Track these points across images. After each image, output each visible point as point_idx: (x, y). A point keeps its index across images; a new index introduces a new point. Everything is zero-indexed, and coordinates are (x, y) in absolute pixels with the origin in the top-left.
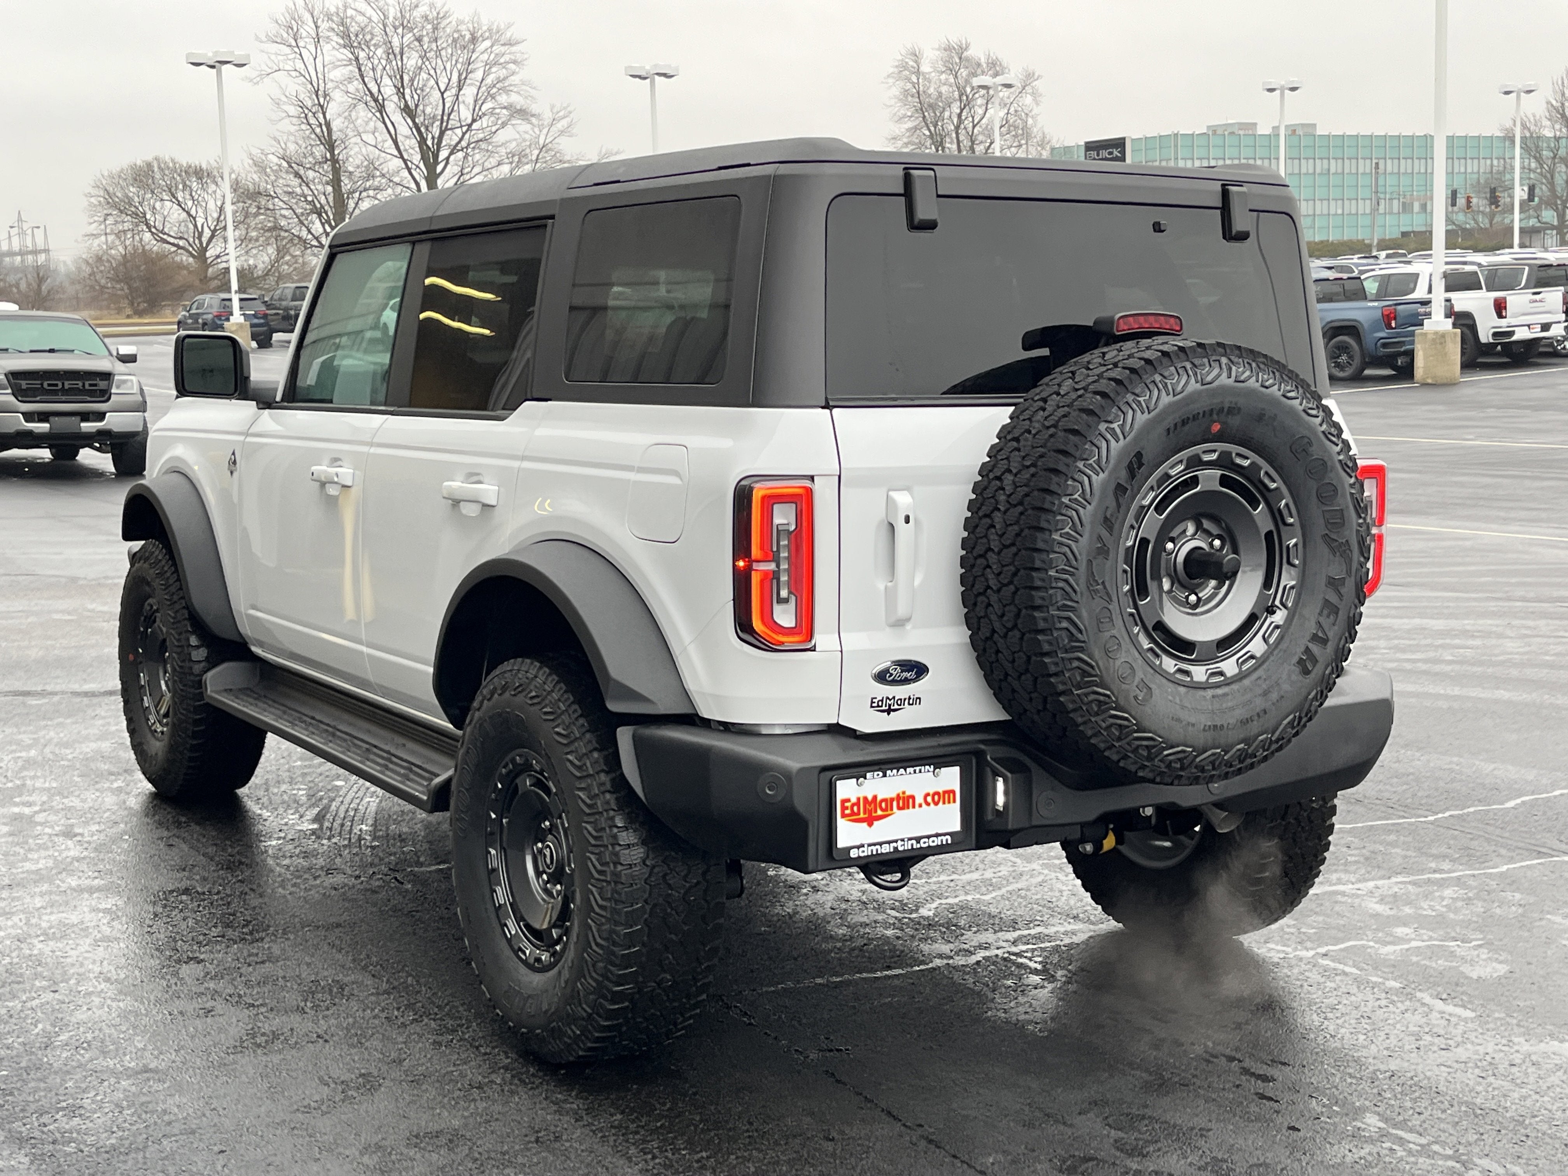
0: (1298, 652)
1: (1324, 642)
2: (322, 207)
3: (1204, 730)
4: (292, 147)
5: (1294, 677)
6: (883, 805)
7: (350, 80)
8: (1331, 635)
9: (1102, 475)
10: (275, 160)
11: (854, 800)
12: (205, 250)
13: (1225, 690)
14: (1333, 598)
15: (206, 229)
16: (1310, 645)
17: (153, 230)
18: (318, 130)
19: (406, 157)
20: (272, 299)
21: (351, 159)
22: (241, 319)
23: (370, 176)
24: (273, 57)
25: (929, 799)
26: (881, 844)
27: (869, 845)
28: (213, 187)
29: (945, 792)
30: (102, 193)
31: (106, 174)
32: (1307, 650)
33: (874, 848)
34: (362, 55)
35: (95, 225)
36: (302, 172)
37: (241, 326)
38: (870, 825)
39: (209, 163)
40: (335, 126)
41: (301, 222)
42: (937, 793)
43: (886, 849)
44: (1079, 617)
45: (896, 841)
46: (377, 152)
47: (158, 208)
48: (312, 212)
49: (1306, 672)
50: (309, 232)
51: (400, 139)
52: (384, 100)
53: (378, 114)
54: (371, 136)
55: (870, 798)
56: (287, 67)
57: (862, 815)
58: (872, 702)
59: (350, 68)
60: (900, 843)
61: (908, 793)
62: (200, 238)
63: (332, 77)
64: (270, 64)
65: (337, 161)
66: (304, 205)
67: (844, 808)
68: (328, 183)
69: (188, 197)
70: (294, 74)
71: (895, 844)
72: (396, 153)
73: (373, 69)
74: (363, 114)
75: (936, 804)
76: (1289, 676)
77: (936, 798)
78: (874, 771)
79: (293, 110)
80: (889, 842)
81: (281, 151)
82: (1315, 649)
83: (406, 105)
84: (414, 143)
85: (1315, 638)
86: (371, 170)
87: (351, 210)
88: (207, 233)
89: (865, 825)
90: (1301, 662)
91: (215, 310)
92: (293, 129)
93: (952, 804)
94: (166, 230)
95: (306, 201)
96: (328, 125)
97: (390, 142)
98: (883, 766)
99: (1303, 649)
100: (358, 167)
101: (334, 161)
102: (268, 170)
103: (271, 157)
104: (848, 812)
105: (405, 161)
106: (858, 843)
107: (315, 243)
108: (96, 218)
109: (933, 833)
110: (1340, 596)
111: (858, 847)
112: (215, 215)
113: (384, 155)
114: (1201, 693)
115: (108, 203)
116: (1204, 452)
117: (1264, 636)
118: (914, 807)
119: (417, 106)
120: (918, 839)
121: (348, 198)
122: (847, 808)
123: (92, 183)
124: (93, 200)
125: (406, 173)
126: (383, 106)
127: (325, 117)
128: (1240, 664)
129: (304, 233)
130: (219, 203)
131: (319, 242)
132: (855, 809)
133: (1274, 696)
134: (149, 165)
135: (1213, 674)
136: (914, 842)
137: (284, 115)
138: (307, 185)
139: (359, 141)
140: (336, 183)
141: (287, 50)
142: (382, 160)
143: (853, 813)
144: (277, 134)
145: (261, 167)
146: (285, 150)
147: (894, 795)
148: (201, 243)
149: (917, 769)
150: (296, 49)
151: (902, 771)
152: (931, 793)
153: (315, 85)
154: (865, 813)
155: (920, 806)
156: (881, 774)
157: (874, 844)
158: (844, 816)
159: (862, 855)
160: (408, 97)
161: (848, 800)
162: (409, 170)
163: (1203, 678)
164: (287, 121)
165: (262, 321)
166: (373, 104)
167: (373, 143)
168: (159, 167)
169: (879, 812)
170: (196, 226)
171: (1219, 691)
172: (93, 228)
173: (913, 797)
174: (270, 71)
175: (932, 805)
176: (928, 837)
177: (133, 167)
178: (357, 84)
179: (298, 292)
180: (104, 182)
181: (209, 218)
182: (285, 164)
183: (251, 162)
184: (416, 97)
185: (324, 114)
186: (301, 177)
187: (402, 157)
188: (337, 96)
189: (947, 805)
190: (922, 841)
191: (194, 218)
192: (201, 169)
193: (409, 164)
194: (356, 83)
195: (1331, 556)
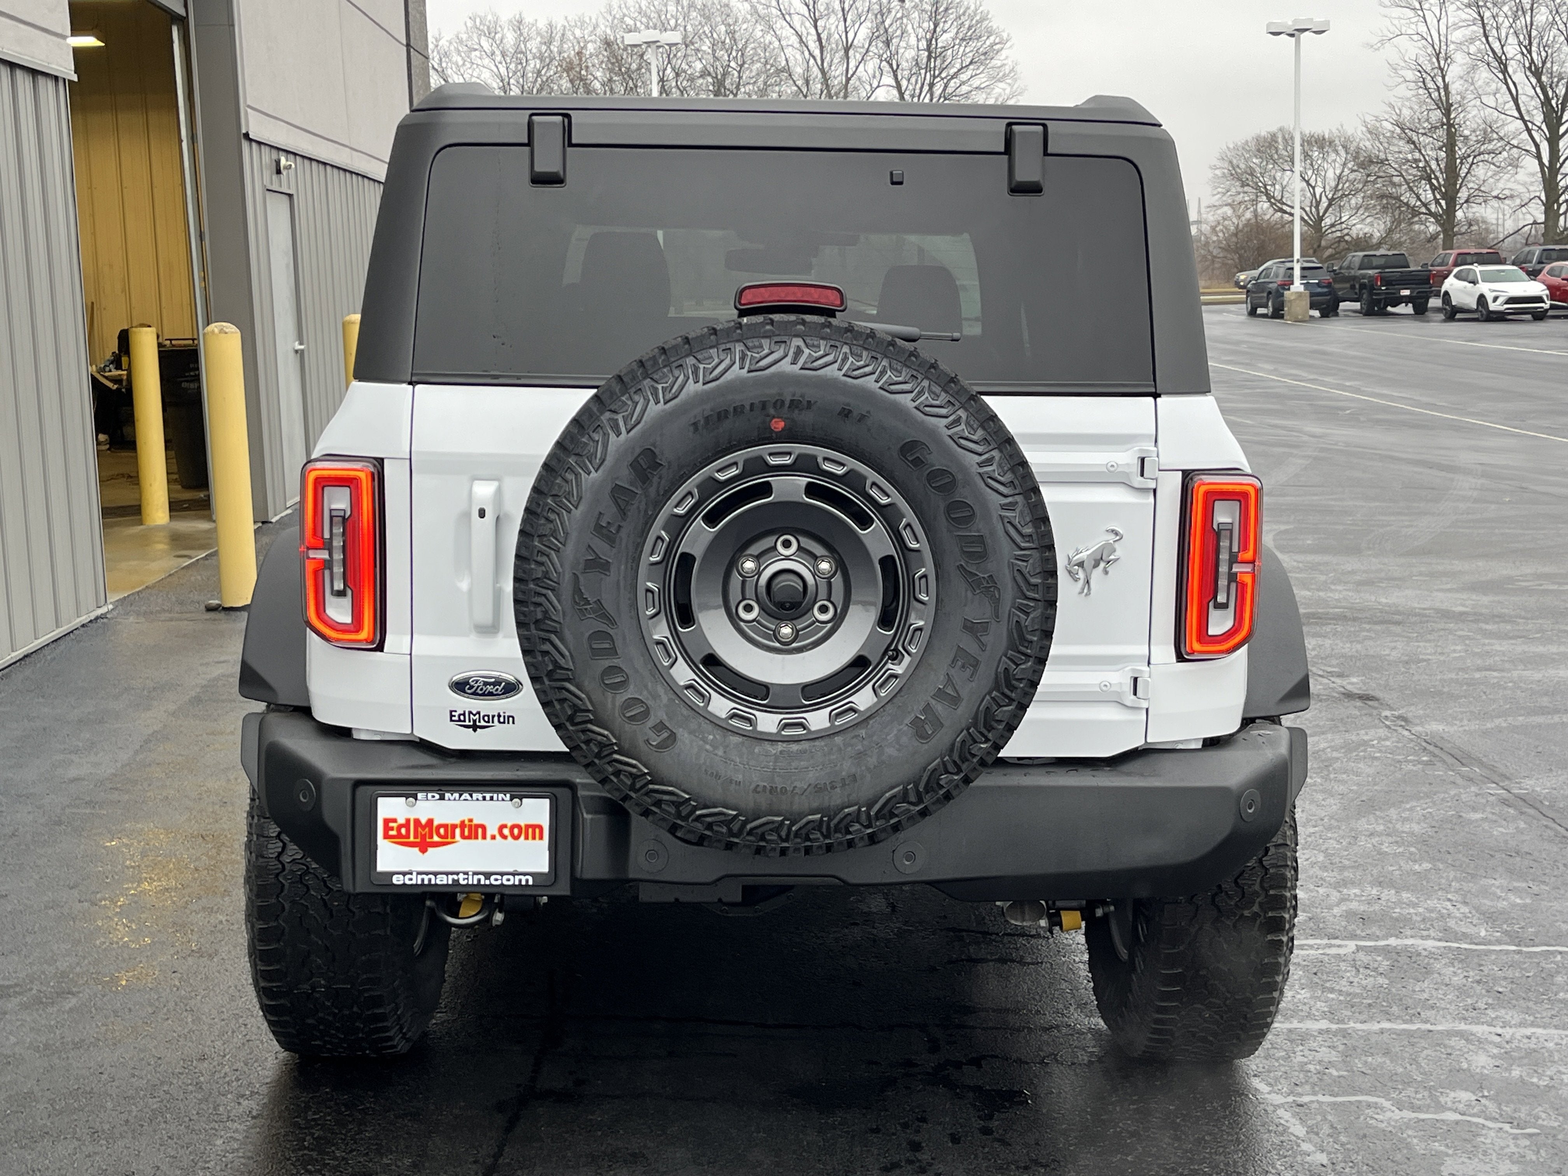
0: (916, 710)
1: (955, 700)
2: (1433, 171)
3: (755, 790)
4: (1406, 113)
5: (904, 740)
6: (442, 831)
7: (1472, 41)
8: (964, 693)
9: (594, 474)
10: (1389, 127)
11: (401, 821)
12: (1321, 219)
13: (805, 745)
14: (972, 647)
15: (1324, 199)
16: (933, 702)
17: (1272, 200)
18: (1435, 95)
19: (1527, 118)
20: (1341, 268)
21: (1468, 123)
22: (1301, 289)
23: (1486, 139)
24: (1396, 22)
25: (506, 832)
26: (435, 874)
27: (419, 873)
28: (1333, 156)
29: (528, 827)
30: (1226, 165)
31: (1231, 146)
32: (927, 709)
33: (426, 878)
34: (1487, 14)
35: (1219, 196)
36: (1415, 138)
37: (1300, 294)
38: (423, 851)
39: (1331, 131)
40: (1453, 89)
41: (1411, 189)
42: (519, 827)
43: (442, 880)
44: (562, 640)
45: (457, 874)
46: (1496, 113)
47: (1278, 178)
48: (1422, 178)
49: (921, 735)
50: (1419, 199)
51: (1522, 99)
52: (1506, 59)
53: (1501, 76)
54: (1492, 97)
55: (423, 821)
56: (1410, 32)
57: (412, 839)
58: (452, 716)
59: (1475, 28)
60: (461, 876)
61: (475, 822)
62: (1317, 207)
63: (1454, 39)
64: (1392, 29)
65: (1453, 125)
66: (1414, 171)
67: (387, 828)
68: (1440, 149)
69: (1308, 166)
70: (1416, 37)
71: (455, 877)
72: (1517, 115)
73: (1498, 29)
74: (1483, 75)
75: (516, 838)
76: (897, 738)
77: (516, 831)
78: (427, 791)
79: (1410, 75)
80: (447, 874)
81: (1395, 117)
82: (939, 708)
83: (1532, 61)
84: (1536, 103)
85: (940, 694)
86: (1488, 133)
87: (1463, 175)
88: (1324, 203)
89: (416, 850)
90: (916, 721)
91: (1280, 280)
92: (1409, 94)
93: (537, 841)
94: (1284, 200)
95: (1418, 167)
96: (1446, 87)
97: (1512, 103)
98: (441, 787)
99: (922, 705)
100: (1474, 131)
101: (1450, 125)
102: (1381, 137)
103: (1385, 124)
104: (393, 833)
105: (1525, 122)
106: (406, 869)
107: (1423, 210)
108: (1220, 190)
109: (511, 870)
110: (982, 646)
111: (404, 874)
112: (1333, 184)
113: (1503, 116)
114: (767, 746)
115: (1232, 175)
116: (770, 454)
117: (873, 686)
118: (484, 837)
119: (1544, 63)
120: (488, 875)
121: (1462, 163)
122: (392, 829)
123: (1218, 155)
124: (1218, 172)
125: (1525, 135)
126: (1506, 66)
127: (1444, 80)
128: (832, 718)
129: (1413, 202)
130: (1338, 172)
131: (1428, 209)
132: (403, 831)
133: (872, 761)
134: (1274, 136)
135: (786, 726)
136: (482, 877)
137: (1402, 79)
138: (1420, 151)
139: (1479, 103)
140: (1450, 146)
141: (1411, 14)
142: (1500, 123)
143: (399, 835)
144: (1393, 100)
145: (1374, 133)
146: (1400, 116)
147: (457, 822)
148: (1318, 213)
149: (488, 796)
150: (1420, 13)
151: (466, 796)
152: (509, 825)
153: (1437, 48)
154: (416, 837)
155: (493, 837)
156: (437, 796)
157: (427, 873)
158: (386, 836)
159: (408, 882)
160: (1535, 55)
161: (395, 821)
162: (1529, 131)
163: (773, 729)
164: (1404, 86)
165: (1325, 290)
166: (1496, 64)
167: (1493, 105)
168: (1284, 138)
169: (436, 838)
170: (1314, 195)
171: (795, 747)
172: (1215, 200)
173: (484, 828)
174: (1392, 36)
175: (510, 838)
176: (502, 874)
177: (1258, 139)
178: (1480, 45)
179: (1366, 260)
180: (1229, 154)
181: (1327, 188)
182: (1398, 130)
183: (1364, 129)
184: (1544, 54)
185: (1443, 77)
186: (1414, 143)
187: (1522, 118)
188: (1459, 58)
189: (530, 841)
190: (493, 877)
191: (1313, 188)
192: (1324, 139)
193: (1530, 125)
194: (1478, 43)
195: (969, 594)
